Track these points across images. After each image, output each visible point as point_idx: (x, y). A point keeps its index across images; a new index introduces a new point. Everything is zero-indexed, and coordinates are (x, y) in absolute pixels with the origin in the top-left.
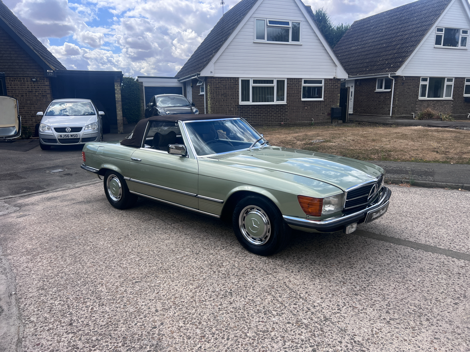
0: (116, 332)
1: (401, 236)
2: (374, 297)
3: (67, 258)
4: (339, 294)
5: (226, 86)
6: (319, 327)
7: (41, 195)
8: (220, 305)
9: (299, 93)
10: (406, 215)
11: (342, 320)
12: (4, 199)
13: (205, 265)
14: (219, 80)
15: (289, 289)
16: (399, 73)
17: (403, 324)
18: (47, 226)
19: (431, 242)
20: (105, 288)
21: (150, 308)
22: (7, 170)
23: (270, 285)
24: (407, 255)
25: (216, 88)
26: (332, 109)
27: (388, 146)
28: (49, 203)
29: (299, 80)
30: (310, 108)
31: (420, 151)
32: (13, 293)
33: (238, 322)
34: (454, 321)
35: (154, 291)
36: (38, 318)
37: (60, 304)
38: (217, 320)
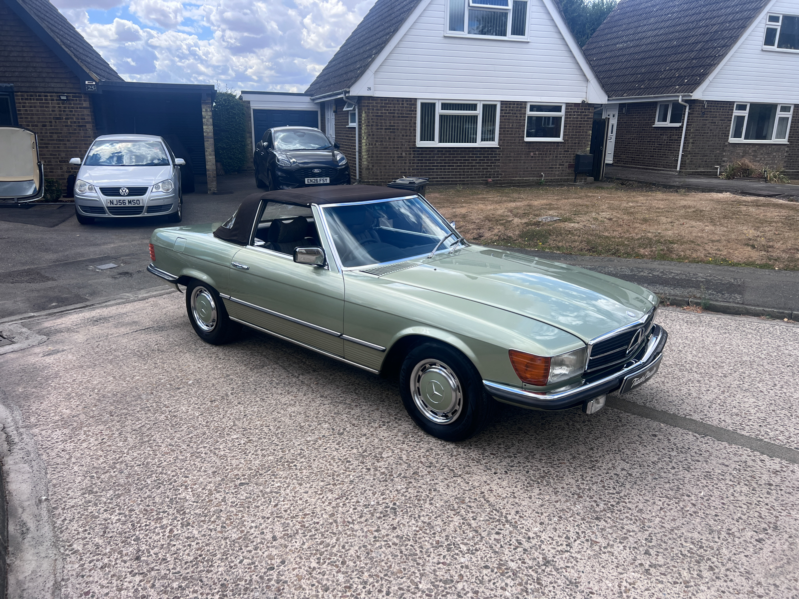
0: (210, 574)
1: (678, 410)
2: (627, 525)
3: (129, 435)
4: (570, 517)
5: (394, 113)
6: (535, 575)
7: (81, 312)
8: (376, 531)
9: (520, 129)
10: (691, 369)
11: (573, 564)
12: (21, 319)
13: (353, 456)
14: (382, 103)
15: (489, 505)
16: (697, 95)
17: (671, 576)
18: (93, 372)
19: (729, 423)
20: (191, 493)
21: (263, 533)
22: (23, 264)
23: (458, 496)
24: (686, 447)
25: (376, 116)
26: (578, 157)
27: (670, 233)
28: (95, 330)
29: (521, 105)
30: (539, 154)
31: (725, 243)
32: (44, 498)
33: (405, 562)
34: (754, 573)
35: (270, 502)
36: (84, 545)
37: (119, 520)
38: (371, 559)
